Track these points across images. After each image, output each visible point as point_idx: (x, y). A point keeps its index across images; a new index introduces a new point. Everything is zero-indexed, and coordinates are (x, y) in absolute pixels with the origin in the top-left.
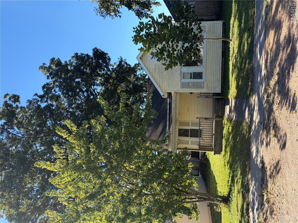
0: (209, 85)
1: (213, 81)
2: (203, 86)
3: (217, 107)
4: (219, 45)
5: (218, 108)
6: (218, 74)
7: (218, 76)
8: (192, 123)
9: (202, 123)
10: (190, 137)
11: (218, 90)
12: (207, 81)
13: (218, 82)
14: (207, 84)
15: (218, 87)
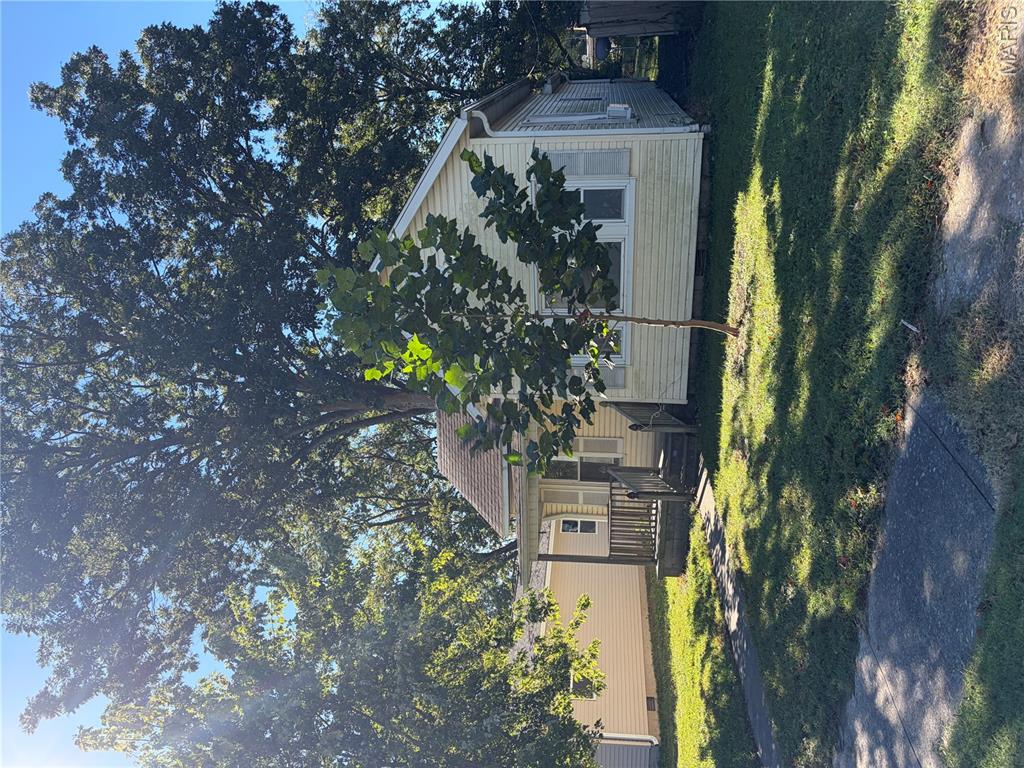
0: (643, 378)
1: (657, 363)
2: (620, 382)
3: (672, 453)
4: (686, 232)
5: (675, 453)
6: (679, 339)
7: (679, 346)
8: (585, 442)
9: (618, 498)
10: (581, 480)
11: (678, 395)
12: (636, 364)
13: (678, 368)
14: (637, 375)
15: (677, 387)
